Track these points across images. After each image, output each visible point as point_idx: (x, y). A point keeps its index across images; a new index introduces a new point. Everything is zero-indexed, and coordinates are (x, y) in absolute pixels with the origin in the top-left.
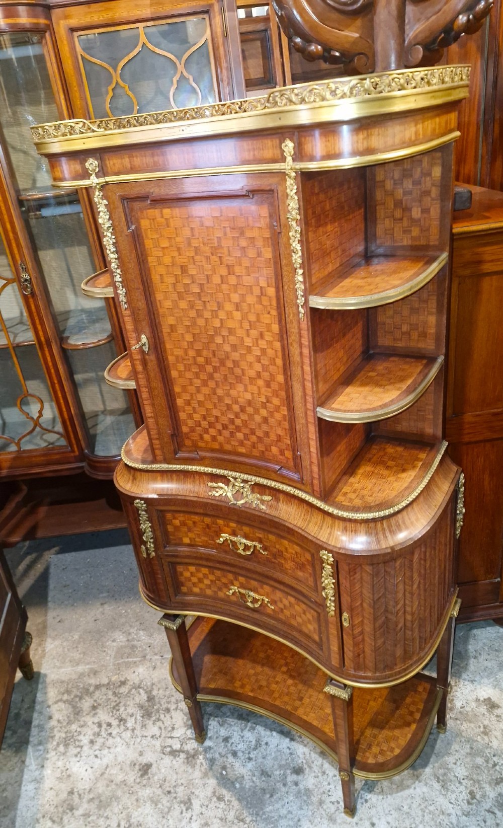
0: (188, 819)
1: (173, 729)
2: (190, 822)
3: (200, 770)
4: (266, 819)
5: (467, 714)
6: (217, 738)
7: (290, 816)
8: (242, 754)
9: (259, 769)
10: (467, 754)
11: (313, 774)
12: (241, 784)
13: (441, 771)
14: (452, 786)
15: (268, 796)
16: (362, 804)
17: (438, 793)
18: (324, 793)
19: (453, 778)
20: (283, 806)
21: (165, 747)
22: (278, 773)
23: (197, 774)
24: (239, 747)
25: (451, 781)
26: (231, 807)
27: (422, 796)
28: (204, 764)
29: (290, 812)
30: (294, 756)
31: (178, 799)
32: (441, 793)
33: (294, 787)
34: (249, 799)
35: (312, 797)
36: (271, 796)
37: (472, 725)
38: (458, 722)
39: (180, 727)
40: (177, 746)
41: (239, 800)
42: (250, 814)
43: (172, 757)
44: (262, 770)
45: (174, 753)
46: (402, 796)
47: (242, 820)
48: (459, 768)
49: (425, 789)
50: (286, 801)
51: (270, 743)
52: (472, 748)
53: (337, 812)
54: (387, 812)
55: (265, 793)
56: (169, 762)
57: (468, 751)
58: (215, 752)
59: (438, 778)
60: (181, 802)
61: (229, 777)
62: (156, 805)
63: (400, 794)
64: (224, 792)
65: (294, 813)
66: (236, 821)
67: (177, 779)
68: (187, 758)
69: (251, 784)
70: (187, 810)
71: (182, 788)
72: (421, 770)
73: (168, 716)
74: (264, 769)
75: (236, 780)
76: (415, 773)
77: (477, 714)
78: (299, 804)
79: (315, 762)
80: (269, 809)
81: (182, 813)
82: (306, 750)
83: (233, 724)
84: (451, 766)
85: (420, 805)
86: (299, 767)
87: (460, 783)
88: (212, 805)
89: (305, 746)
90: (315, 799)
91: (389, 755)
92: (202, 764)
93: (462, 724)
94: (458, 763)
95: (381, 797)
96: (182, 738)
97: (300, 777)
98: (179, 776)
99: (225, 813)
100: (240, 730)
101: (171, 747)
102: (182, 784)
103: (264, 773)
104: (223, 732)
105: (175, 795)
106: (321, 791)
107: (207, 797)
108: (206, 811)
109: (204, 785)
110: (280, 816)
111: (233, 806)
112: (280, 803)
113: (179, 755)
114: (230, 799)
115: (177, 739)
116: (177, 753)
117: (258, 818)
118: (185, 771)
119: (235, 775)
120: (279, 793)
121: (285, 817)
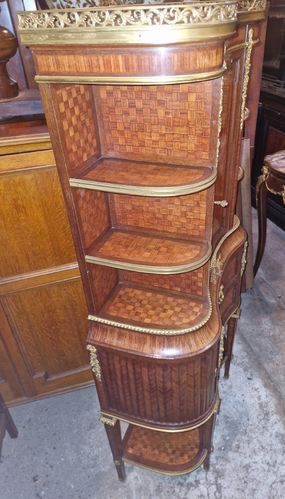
0: (255, 464)
2: (257, 462)
3: (225, 464)
4: (241, 418)
7: (235, 406)
12: (226, 436)
15: (229, 420)
20: (232, 411)
23: (228, 466)
26: (241, 439)
28: (221, 463)
29: (234, 407)
31: (247, 475)
34: (233, 430)
36: (228, 418)
40: (214, 487)
41: (235, 436)
42: (241, 427)
43: (222, 489)
45: (219, 489)
47: (246, 430)
50: (228, 409)
56: (226, 490)
60: (248, 472)
61: (224, 444)
62: (255, 490)
64: (234, 445)
65: (233, 404)
66: (247, 435)
67: (235, 480)
68: (220, 477)
69: (225, 430)
70: (251, 467)
71: (240, 475)
75: (225, 439)
80: (235, 418)
81: (253, 470)
88: (243, 451)
92: (221, 465)
96: (207, 486)
98: (233, 479)
99: (245, 442)
102: (237, 475)
105: (245, 478)
107: (240, 455)
108: (248, 453)
109: (233, 459)
110: (237, 411)
111: (240, 438)
112: (231, 412)
113: (220, 484)
114: (236, 441)
115: (209, 489)
116: (218, 487)
117: (241, 422)
118: (229, 476)
119: (222, 441)
120: (226, 413)
121: (237, 408)
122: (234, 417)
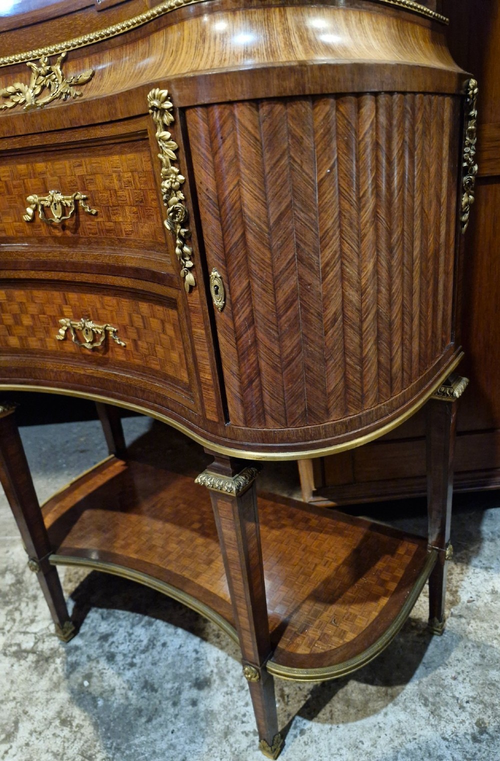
0: (3, 751)
1: (32, 621)
2: (4, 757)
3: (51, 679)
5: (478, 611)
6: (92, 635)
7: (172, 752)
8: (122, 658)
9: (142, 679)
10: (476, 664)
11: (225, 689)
12: (106, 700)
13: (432, 689)
14: (449, 712)
15: (144, 720)
16: (295, 736)
17: (423, 722)
18: (236, 717)
19: (451, 701)
20: (162, 738)
21: (10, 645)
22: (169, 686)
23: (45, 684)
24: (121, 648)
25: (447, 704)
26: (79, 735)
27: (396, 727)
29: (172, 746)
30: (201, 663)
32: (428, 723)
33: (190, 707)
34: (112, 724)
35: (215, 724)
36: (149, 720)
37: (485, 625)
38: (463, 620)
39: (44, 619)
40: (28, 645)
41: (96, 725)
42: (106, 748)
43: (14, 660)
44: (146, 682)
45: (20, 654)
46: (364, 727)
48: (461, 686)
49: (402, 716)
50: (171, 727)
51: (169, 644)
52: (483, 657)
53: (250, 749)
54: (334, 750)
55: (140, 716)
56: (9, 666)
57: (478, 660)
58: (82, 654)
59: (426, 699)
61: (92, 689)
63: (359, 723)
64: (76, 712)
65: (179, 747)
66: (80, 757)
67: (9, 691)
68: (37, 662)
69: (122, 701)
71: (13, 704)
72: (398, 687)
73: (31, 605)
74: (150, 680)
75: (101, 694)
76: (390, 691)
77: (493, 610)
78: (190, 734)
79: (232, 672)
80: (139, 740)
82: (222, 654)
83: (122, 617)
84: (449, 681)
85: (392, 740)
86: (205, 678)
87: (462, 707)
88: (48, 733)
89: (222, 648)
90: (218, 727)
91: (336, 642)
92: (56, 670)
93: (469, 624)
94: (460, 678)
95: (328, 726)
96: (40, 634)
97: (203, 694)
98: (15, 687)
100: (129, 626)
101: (19, 645)
102: (14, 698)
103: (149, 686)
104: (104, 628)
106: (232, 714)
107: (46, 719)
108: (36, 742)
109: (48, 701)
110: (154, 752)
111: (82, 734)
112: (161, 732)
113: (26, 658)
114: (81, 723)
115: (33, 635)
116: (25, 654)
117: (118, 755)
118: (27, 680)
119: (102, 687)
120: (163, 716)
121: (163, 754)
122: (143, 738)
